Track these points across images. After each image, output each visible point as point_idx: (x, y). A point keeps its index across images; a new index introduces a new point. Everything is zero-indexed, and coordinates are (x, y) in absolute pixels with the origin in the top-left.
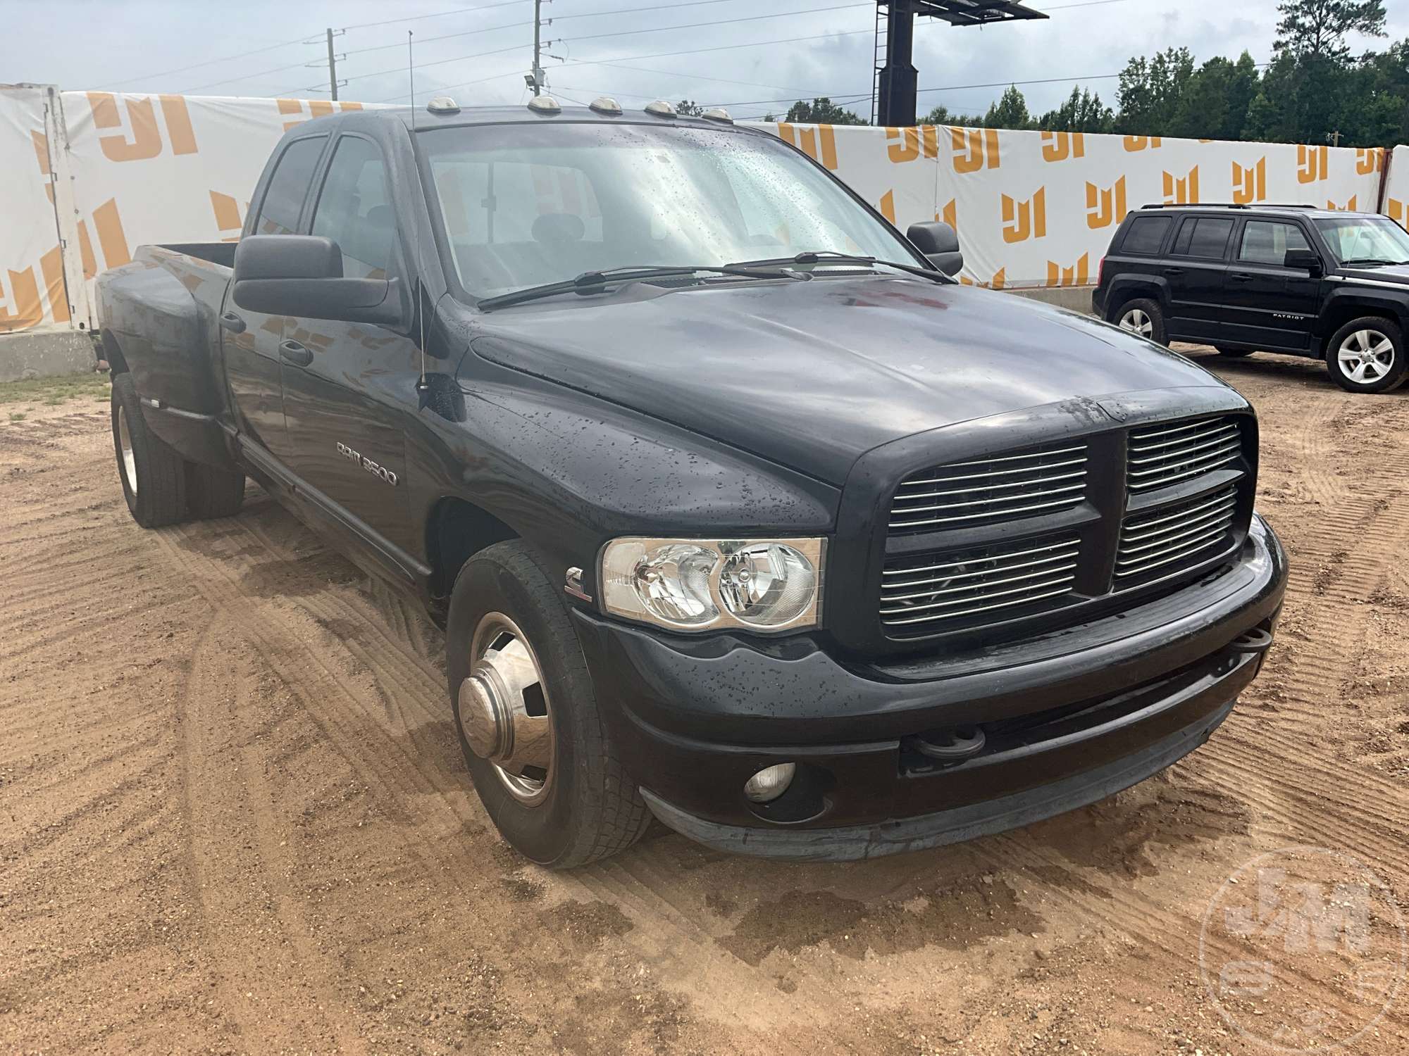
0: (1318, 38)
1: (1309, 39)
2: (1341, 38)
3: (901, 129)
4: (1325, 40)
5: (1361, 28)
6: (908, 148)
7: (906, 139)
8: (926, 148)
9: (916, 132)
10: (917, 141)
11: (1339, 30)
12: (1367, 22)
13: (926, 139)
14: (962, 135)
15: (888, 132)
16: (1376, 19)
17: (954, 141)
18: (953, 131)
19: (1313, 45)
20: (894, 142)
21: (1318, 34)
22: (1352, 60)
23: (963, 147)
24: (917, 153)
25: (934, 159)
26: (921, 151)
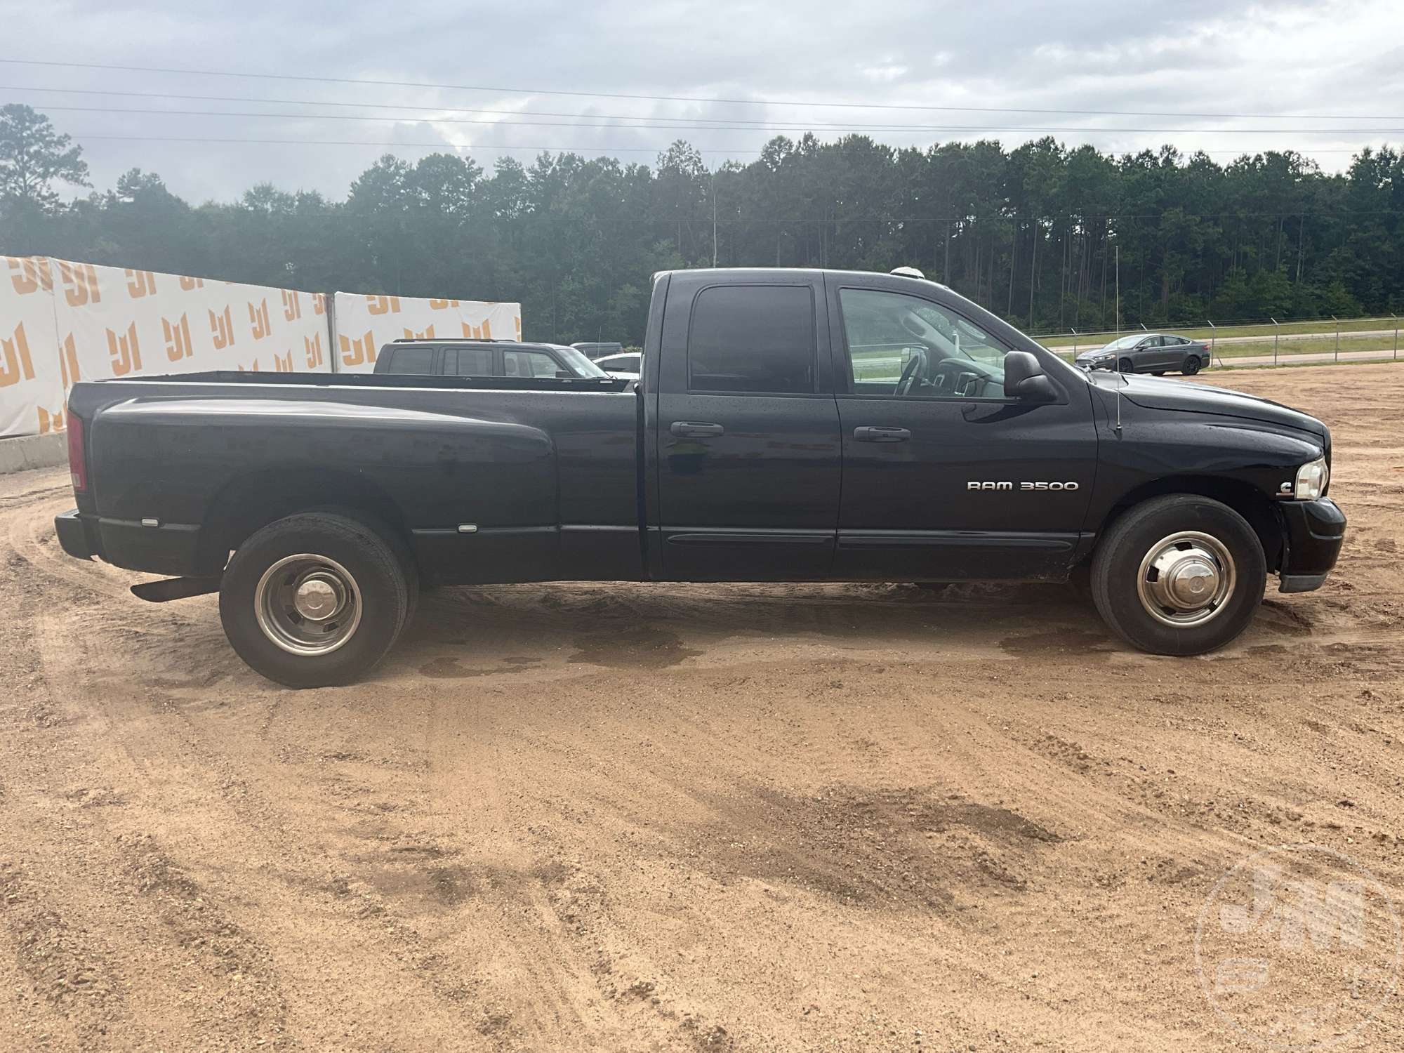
0: (25, 181)
1: (15, 182)
2: (47, 184)
3: (19, 259)
4: (32, 184)
5: (66, 177)
6: (28, 279)
7: (26, 269)
8: (42, 280)
9: (32, 263)
10: (35, 272)
11: (44, 176)
12: (71, 172)
13: (41, 270)
14: (68, 268)
15: (10, 262)
16: (80, 170)
17: (63, 274)
18: (61, 264)
19: (20, 188)
20: (15, 272)
21: (24, 178)
22: (63, 205)
23: (70, 281)
24: (36, 284)
25: (50, 291)
26: (39, 283)
